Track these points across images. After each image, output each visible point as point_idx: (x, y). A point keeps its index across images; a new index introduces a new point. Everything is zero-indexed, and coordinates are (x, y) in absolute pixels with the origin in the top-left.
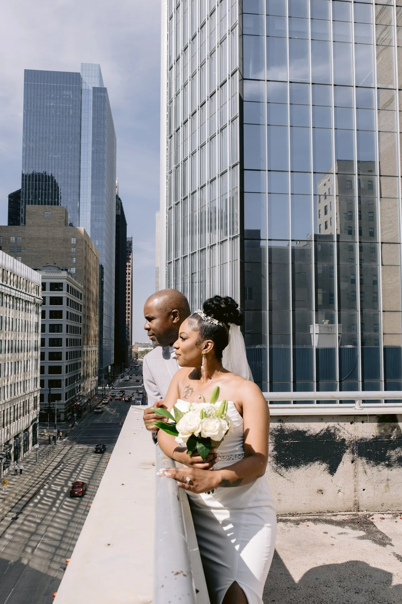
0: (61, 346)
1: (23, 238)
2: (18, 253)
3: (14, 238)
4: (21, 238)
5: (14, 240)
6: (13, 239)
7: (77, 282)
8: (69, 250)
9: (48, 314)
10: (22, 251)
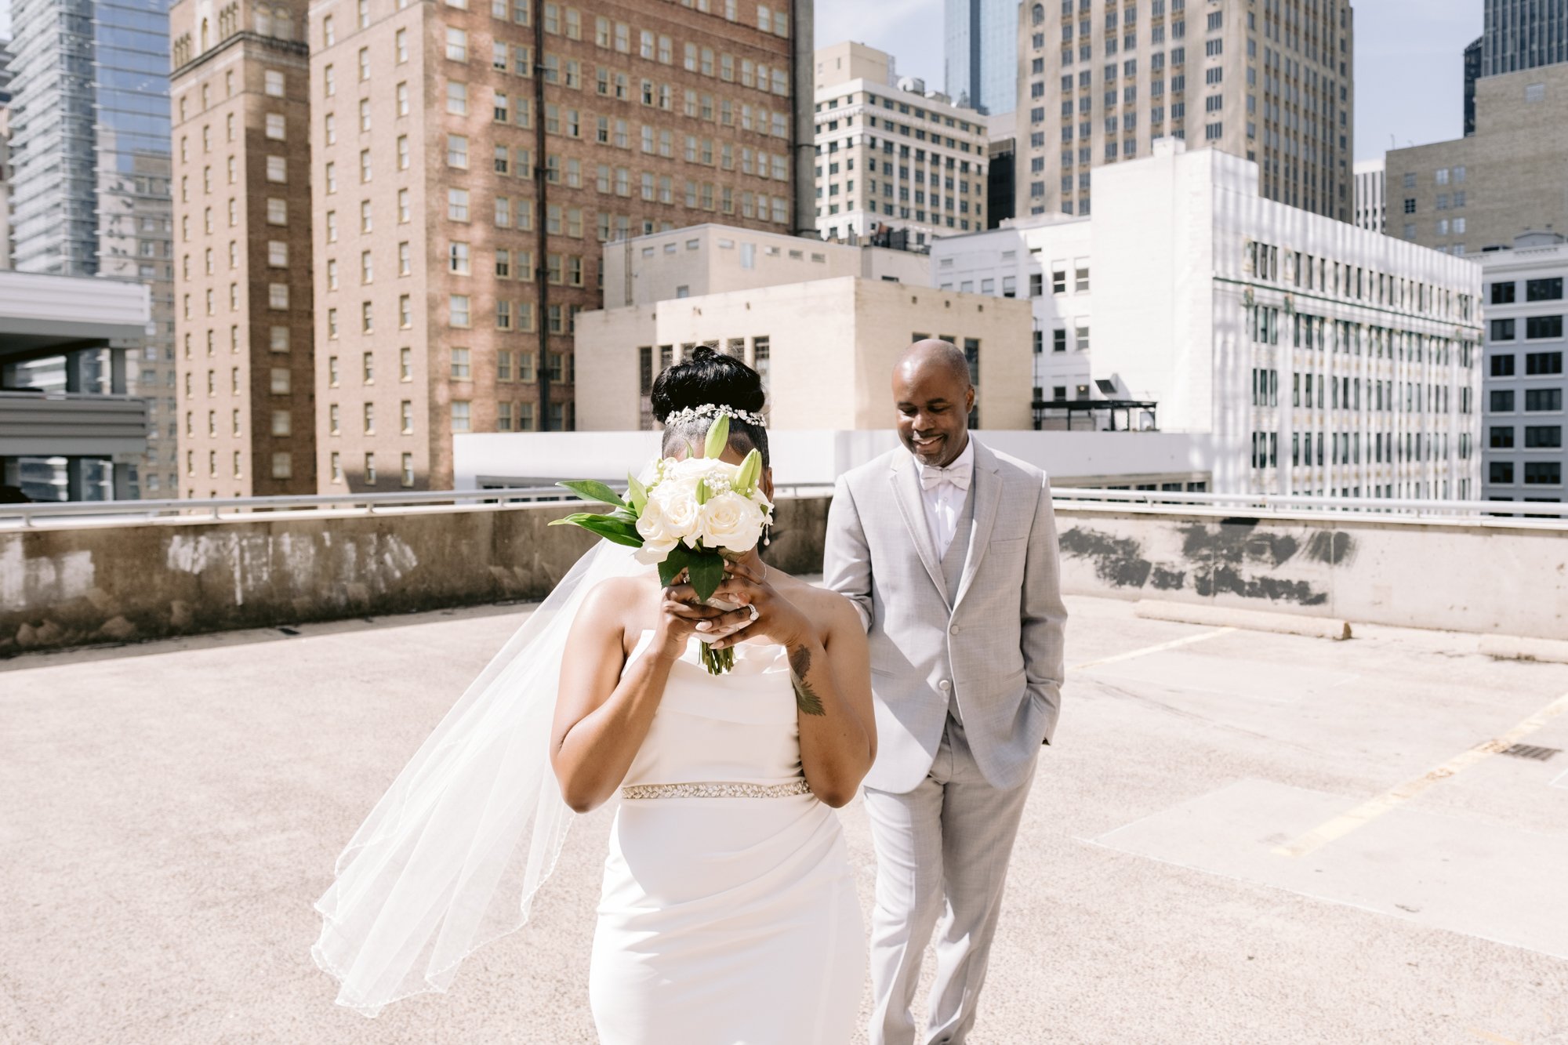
0: (1559, 446)
1: (1471, 169)
2: (1457, 210)
3: (1446, 171)
5: (1446, 176)
6: (1443, 175)
9: (1520, 364)
10: (1469, 202)
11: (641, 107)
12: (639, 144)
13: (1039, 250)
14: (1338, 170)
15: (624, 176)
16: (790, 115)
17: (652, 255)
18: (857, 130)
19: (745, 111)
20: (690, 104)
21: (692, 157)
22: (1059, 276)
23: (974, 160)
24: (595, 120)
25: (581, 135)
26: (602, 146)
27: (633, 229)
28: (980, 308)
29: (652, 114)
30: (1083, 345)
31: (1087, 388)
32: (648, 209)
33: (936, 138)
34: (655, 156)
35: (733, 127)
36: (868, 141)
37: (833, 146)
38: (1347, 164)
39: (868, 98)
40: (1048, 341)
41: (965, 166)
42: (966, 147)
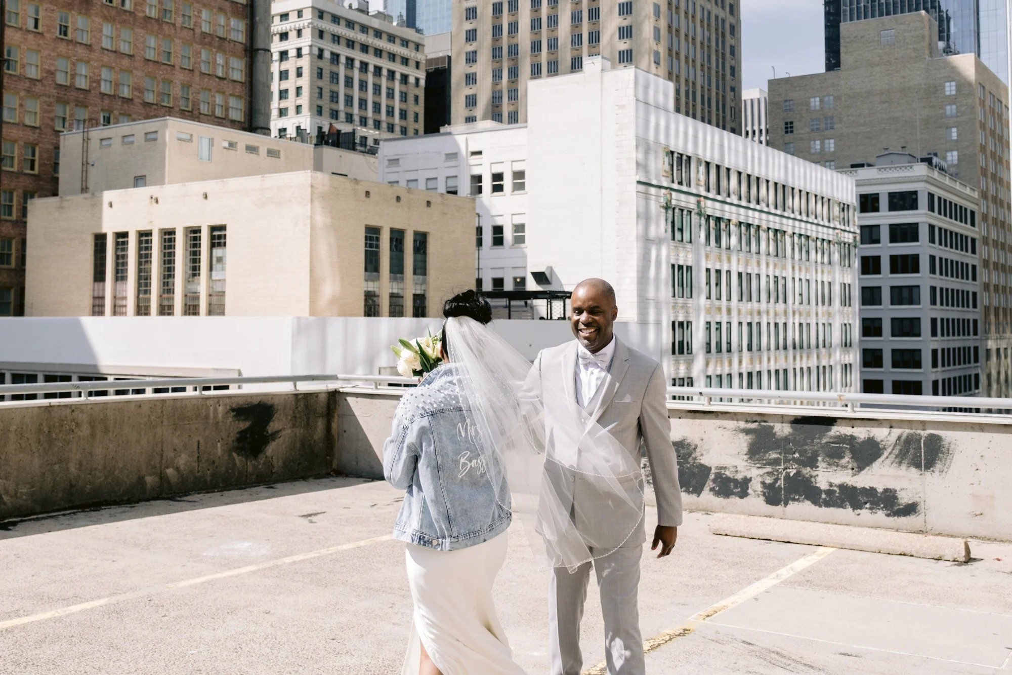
0: (919, 335)
1: (837, 98)
2: (827, 132)
3: (818, 99)
4: (832, 98)
5: (818, 103)
6: (815, 102)
7: (958, 186)
8: (941, 111)
9: (885, 265)
10: (836, 126)
11: (103, 5)
12: (100, 39)
13: (480, 153)
14: (729, 95)
15: (83, 69)
16: (248, 21)
17: (110, 145)
18: (306, 42)
19: (205, 15)
20: (151, 6)
21: (151, 55)
22: (498, 177)
23: (414, 74)
24: (57, 15)
25: (40, 29)
26: (62, 39)
27: (91, 119)
28: (429, 203)
29: (113, 13)
30: (520, 240)
31: (523, 280)
32: (107, 102)
33: (379, 53)
34: (115, 52)
35: (193, 30)
36: (316, 52)
37: (284, 55)
38: (736, 90)
39: (317, 14)
40: (488, 237)
41: (404, 78)
42: (405, 61)
